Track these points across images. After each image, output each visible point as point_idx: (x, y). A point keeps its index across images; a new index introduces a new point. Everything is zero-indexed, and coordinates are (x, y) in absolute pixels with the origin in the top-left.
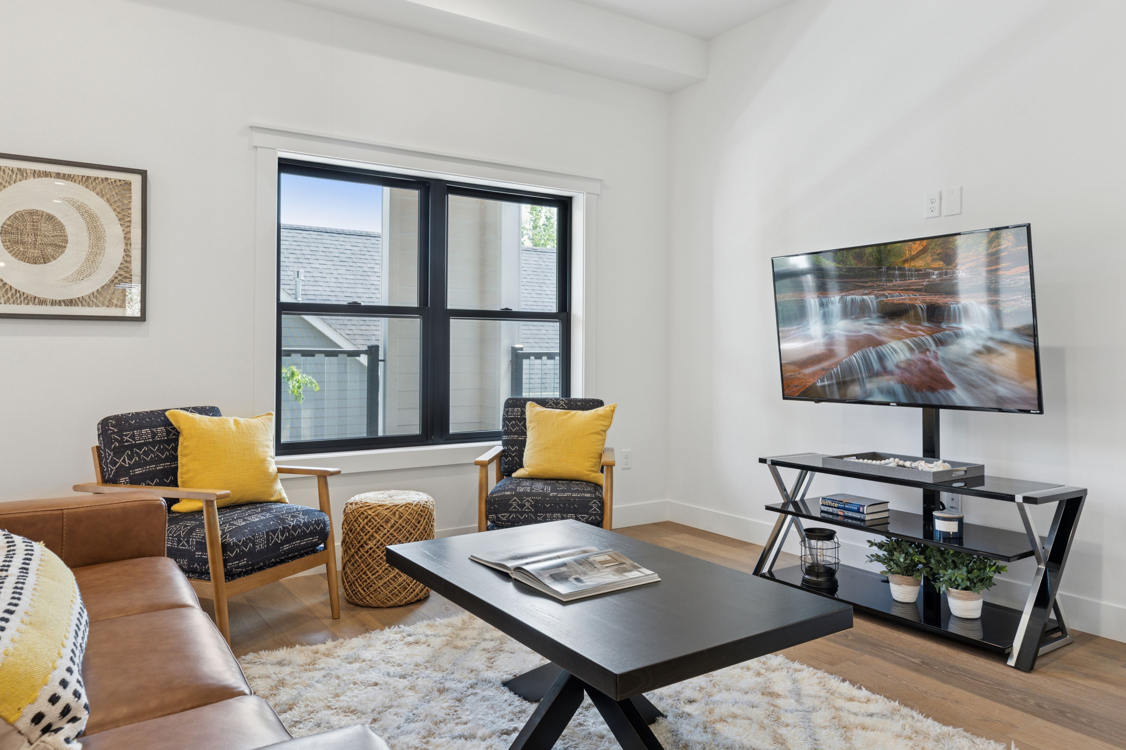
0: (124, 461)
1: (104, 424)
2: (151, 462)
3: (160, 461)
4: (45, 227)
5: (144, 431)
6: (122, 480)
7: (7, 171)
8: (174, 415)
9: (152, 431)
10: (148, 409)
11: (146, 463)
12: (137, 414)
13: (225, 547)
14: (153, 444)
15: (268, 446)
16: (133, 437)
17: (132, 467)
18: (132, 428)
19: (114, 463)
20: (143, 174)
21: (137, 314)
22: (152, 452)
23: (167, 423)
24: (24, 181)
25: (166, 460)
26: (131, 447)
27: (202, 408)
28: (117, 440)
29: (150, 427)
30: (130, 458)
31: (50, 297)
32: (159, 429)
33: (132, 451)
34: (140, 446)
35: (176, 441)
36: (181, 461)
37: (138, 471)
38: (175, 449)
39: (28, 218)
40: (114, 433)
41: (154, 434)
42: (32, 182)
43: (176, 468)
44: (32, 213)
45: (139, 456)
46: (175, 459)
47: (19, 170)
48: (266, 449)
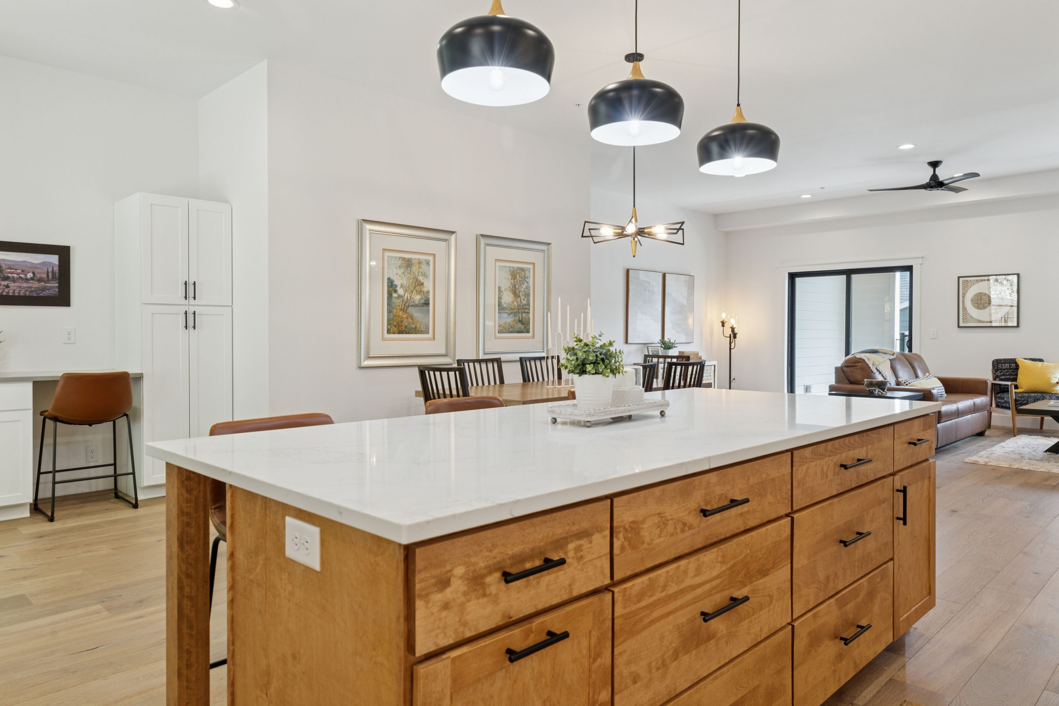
0: (998, 373)
1: (993, 361)
2: (1008, 375)
3: (1012, 375)
4: (984, 297)
5: (1006, 365)
6: (997, 379)
7: (973, 281)
8: (1018, 360)
9: (1010, 365)
10: (1010, 358)
11: (1006, 375)
12: (1005, 359)
13: (1016, 400)
14: (1010, 369)
15: (1054, 374)
16: (1002, 366)
17: (1000, 376)
18: (1002, 363)
19: (995, 374)
20: (1018, 275)
21: (1016, 325)
22: (1009, 372)
23: (1016, 363)
24: (978, 284)
25: (1015, 375)
26: (1001, 369)
27: (1034, 359)
28: (996, 367)
29: (1009, 363)
30: (1000, 373)
31: (986, 320)
32: (1013, 365)
33: (1001, 371)
34: (1004, 369)
35: (1018, 369)
36: (1019, 375)
37: (1003, 377)
38: (1018, 371)
39: (979, 295)
40: (995, 364)
41: (1010, 366)
42: (980, 283)
43: (1017, 378)
44: (980, 293)
45: (1004, 372)
46: (1017, 375)
47: (976, 280)
48: (1053, 374)
